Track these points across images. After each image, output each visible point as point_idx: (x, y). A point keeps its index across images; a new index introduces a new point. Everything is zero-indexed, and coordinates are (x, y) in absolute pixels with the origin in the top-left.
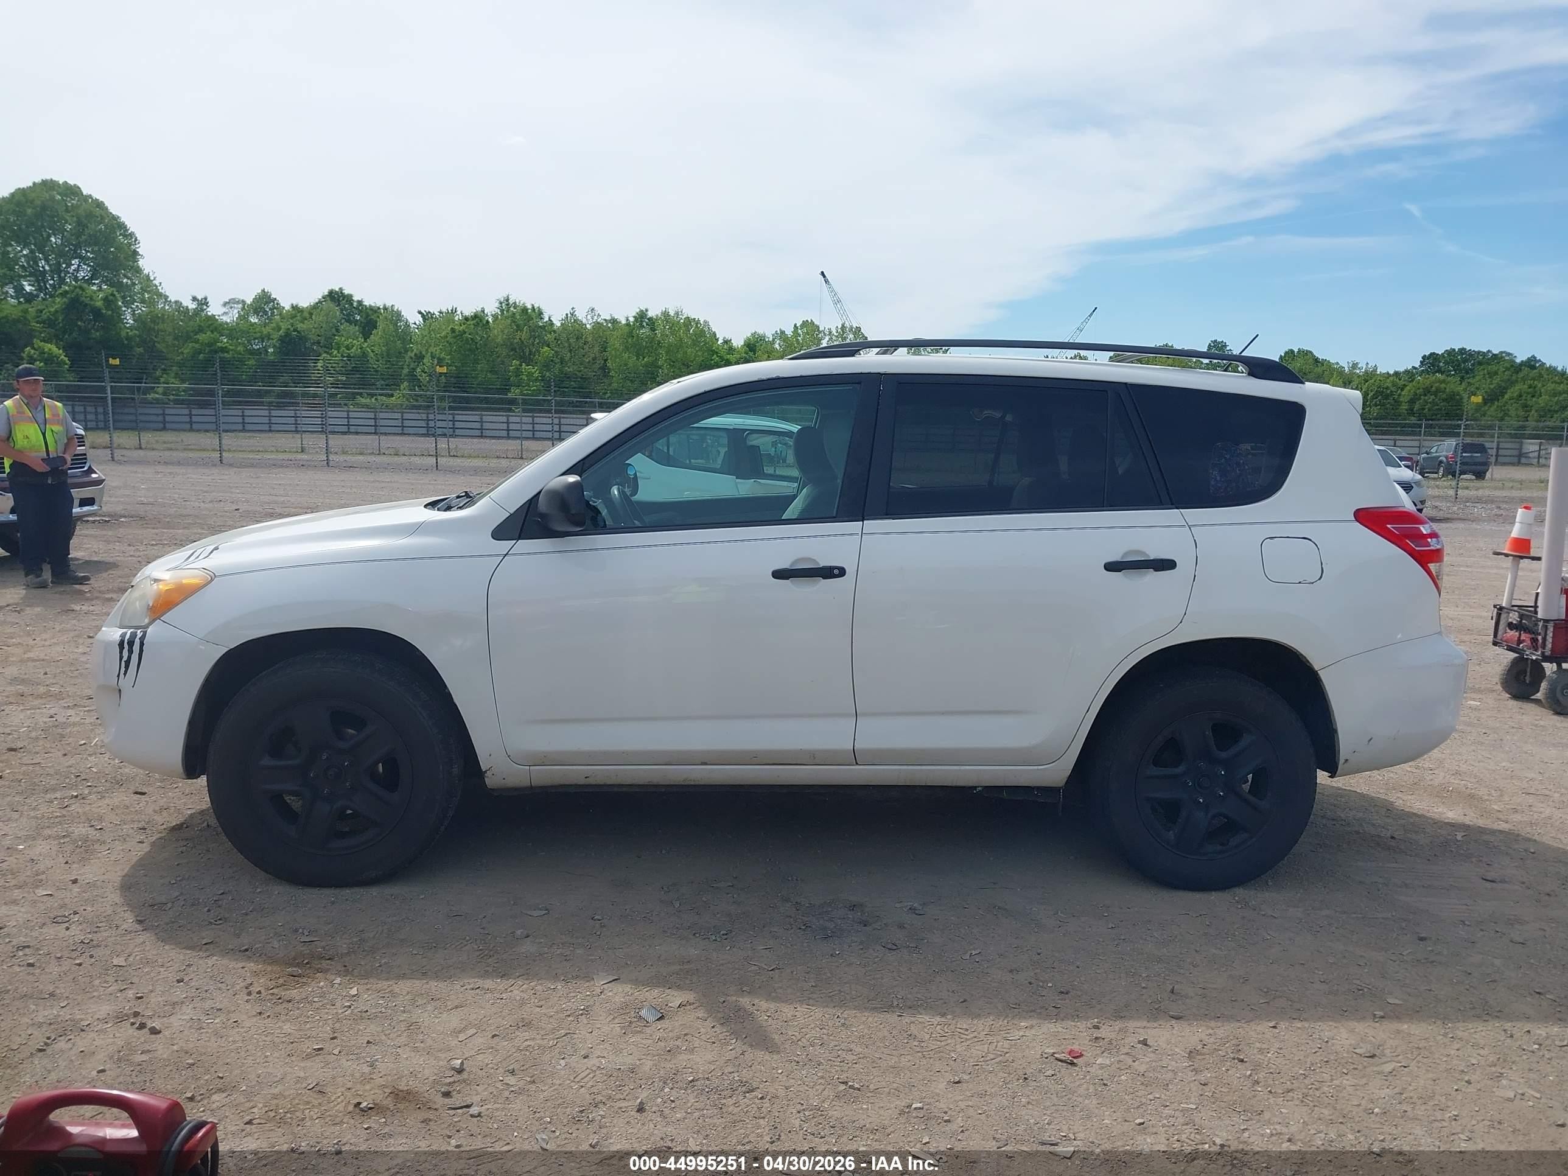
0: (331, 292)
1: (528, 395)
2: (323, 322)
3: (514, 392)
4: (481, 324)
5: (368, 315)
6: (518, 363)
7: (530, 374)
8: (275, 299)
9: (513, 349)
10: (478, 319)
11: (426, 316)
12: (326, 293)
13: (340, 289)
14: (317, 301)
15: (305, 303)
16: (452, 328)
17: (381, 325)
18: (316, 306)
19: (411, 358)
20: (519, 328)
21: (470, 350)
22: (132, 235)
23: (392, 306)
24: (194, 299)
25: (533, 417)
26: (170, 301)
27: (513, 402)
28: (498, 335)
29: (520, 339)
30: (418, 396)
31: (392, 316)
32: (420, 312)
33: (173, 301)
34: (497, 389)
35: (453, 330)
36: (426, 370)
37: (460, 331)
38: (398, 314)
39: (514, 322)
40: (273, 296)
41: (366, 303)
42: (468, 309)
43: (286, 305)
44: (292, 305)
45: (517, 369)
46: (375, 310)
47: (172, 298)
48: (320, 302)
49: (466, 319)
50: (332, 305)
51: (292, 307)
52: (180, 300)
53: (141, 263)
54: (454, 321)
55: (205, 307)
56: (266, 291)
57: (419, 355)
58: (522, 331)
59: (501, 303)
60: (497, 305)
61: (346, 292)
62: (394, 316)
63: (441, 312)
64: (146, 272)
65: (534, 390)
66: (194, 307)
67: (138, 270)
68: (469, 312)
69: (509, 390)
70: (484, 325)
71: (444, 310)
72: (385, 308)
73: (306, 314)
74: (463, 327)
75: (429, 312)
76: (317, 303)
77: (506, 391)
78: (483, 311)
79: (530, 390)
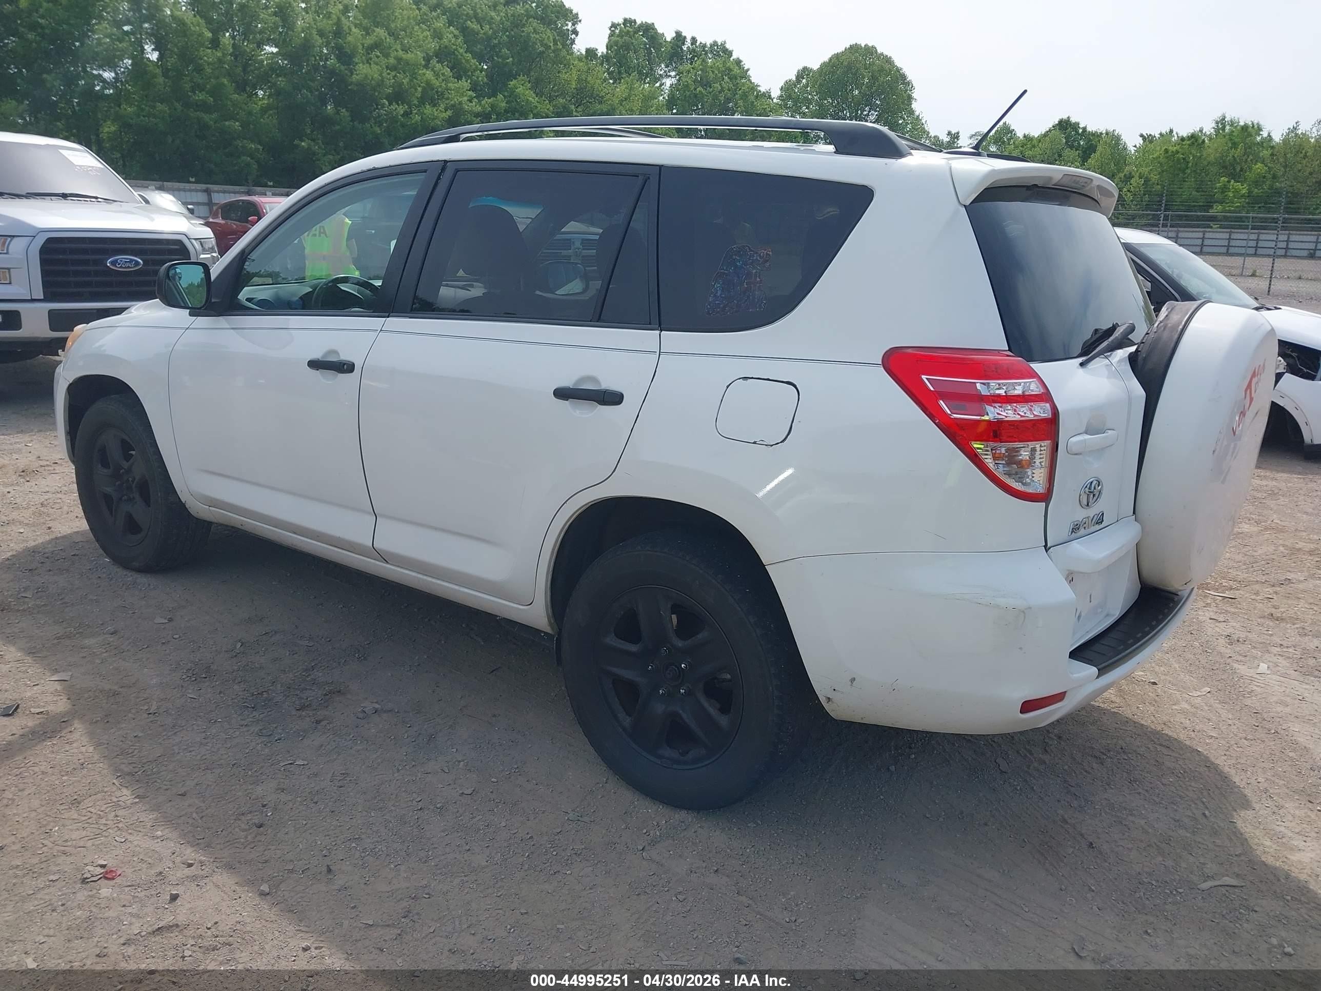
0: (1061, 122)
1: (1230, 212)
2: (1047, 149)
3: (1216, 209)
4: (1196, 144)
5: (1090, 140)
6: (1226, 179)
7: (1236, 191)
8: (1014, 130)
9: (1225, 167)
10: (1194, 140)
11: (1147, 139)
12: (1057, 123)
13: (1068, 117)
14: (1048, 129)
15: (1036, 133)
16: (1166, 149)
17: (1099, 148)
18: (1046, 135)
19: (1121, 178)
20: (1235, 145)
21: (1180, 169)
22: (909, 83)
23: (1114, 131)
24: (949, 133)
25: (1230, 233)
26: (931, 137)
27: (1213, 219)
28: (1211, 153)
29: (1233, 156)
30: (1120, 214)
31: (1112, 140)
32: (1142, 136)
33: (933, 136)
34: (1200, 206)
35: (1166, 151)
36: (1132, 189)
37: (1173, 152)
38: (1118, 138)
39: (1231, 140)
40: (1012, 128)
41: (1089, 129)
42: (1184, 131)
43: (1020, 134)
44: (1025, 134)
45: (1225, 185)
46: (1097, 135)
47: (932, 134)
48: (1050, 131)
49: (1183, 139)
50: (1058, 132)
51: (1025, 136)
52: (938, 135)
53: (914, 106)
54: (1170, 141)
55: (956, 140)
56: (1007, 123)
57: (1127, 176)
58: (1236, 148)
59: (1217, 123)
60: (1214, 125)
61: (1073, 120)
62: (1114, 140)
63: (1161, 134)
64: (917, 113)
65: (1237, 207)
66: (948, 140)
67: (912, 112)
68: (1185, 132)
69: (1212, 207)
70: (1198, 145)
71: (1164, 132)
72: (1107, 134)
73: (1035, 142)
74: (1177, 147)
75: (1150, 135)
76: (1047, 132)
77: (1208, 206)
78: (1201, 131)
79: (1232, 207)
